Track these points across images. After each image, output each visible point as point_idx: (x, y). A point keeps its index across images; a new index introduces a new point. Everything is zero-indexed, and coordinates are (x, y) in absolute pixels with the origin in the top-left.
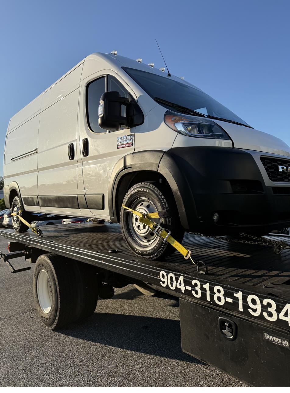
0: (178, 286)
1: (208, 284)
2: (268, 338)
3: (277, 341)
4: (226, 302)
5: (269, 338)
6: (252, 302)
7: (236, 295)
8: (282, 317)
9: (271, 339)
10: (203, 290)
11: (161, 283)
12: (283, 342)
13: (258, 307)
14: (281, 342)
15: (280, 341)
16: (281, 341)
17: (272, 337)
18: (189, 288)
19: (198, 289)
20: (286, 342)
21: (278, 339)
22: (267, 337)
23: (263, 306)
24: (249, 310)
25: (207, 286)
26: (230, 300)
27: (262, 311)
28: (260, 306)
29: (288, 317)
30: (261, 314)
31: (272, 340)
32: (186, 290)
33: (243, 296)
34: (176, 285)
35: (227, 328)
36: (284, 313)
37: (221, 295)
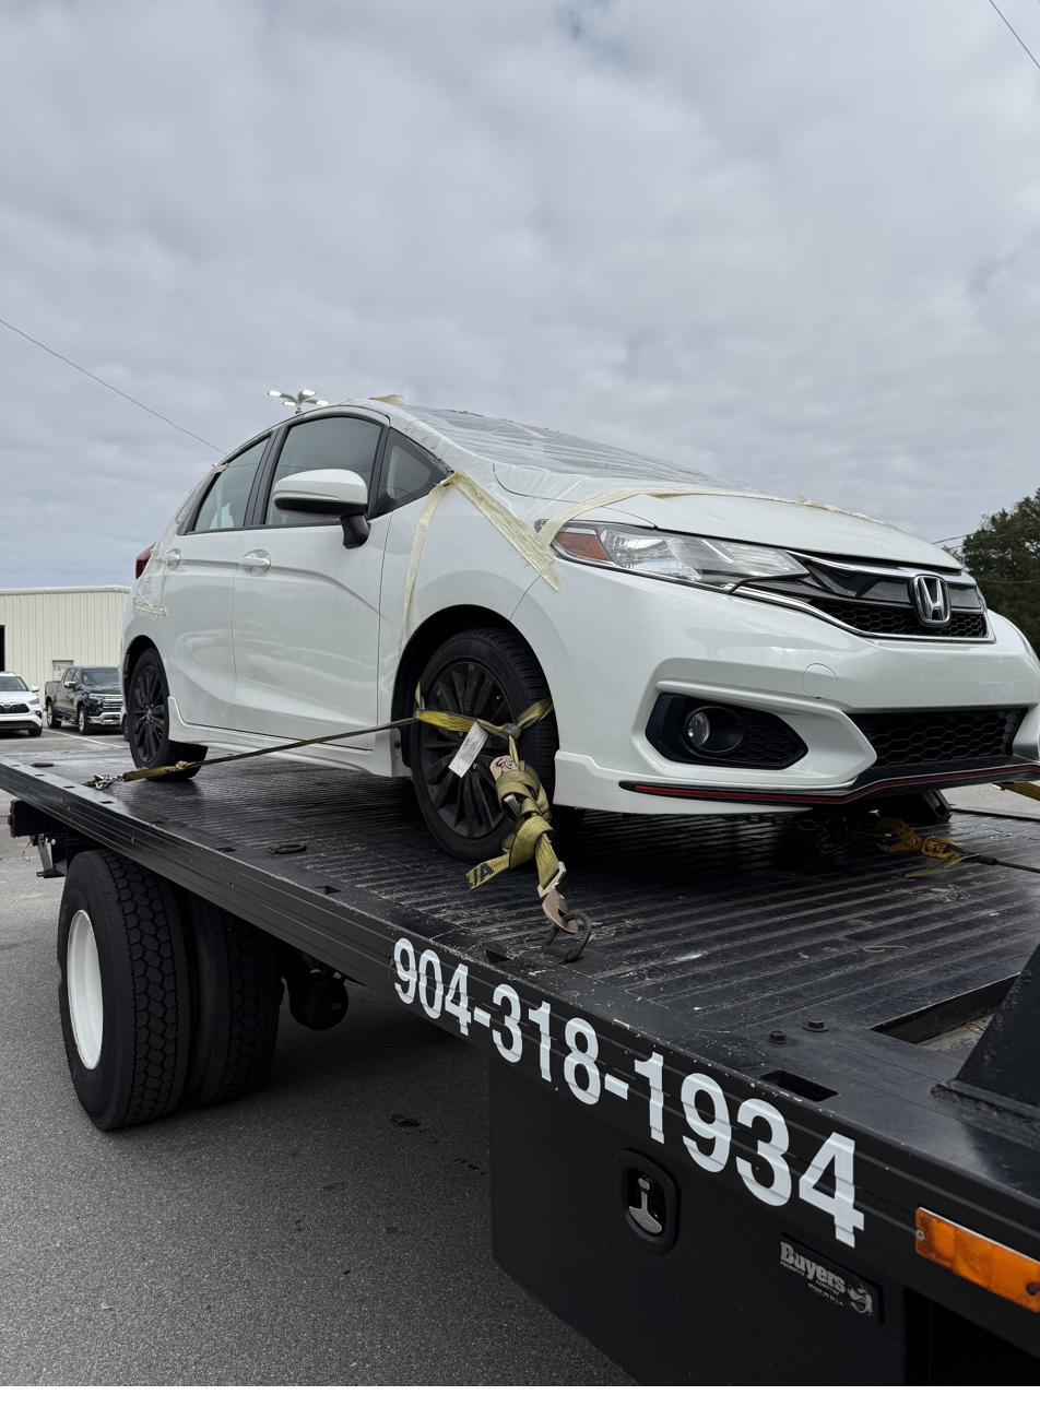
0: (450, 1008)
1: (545, 1008)
2: (793, 1265)
3: (830, 1283)
4: (606, 1095)
5: (797, 1265)
6: (697, 1106)
7: (640, 1067)
8: (808, 1191)
9: (806, 1273)
10: (531, 1030)
11: (398, 987)
12: (852, 1293)
13: (721, 1133)
14: (843, 1290)
15: (840, 1285)
16: (846, 1286)
17: (808, 1262)
18: (483, 1017)
19: (512, 1022)
20: (863, 1295)
21: (832, 1276)
22: (791, 1260)
23: (738, 1131)
24: (687, 1141)
25: (541, 1015)
26: (619, 1088)
27: (735, 1152)
28: (729, 1128)
29: (837, 1194)
30: (731, 1165)
31: (810, 1276)
32: (474, 1025)
33: (665, 1072)
34: (444, 997)
35: (644, 1197)
36: (820, 1174)
37: (589, 1059)
